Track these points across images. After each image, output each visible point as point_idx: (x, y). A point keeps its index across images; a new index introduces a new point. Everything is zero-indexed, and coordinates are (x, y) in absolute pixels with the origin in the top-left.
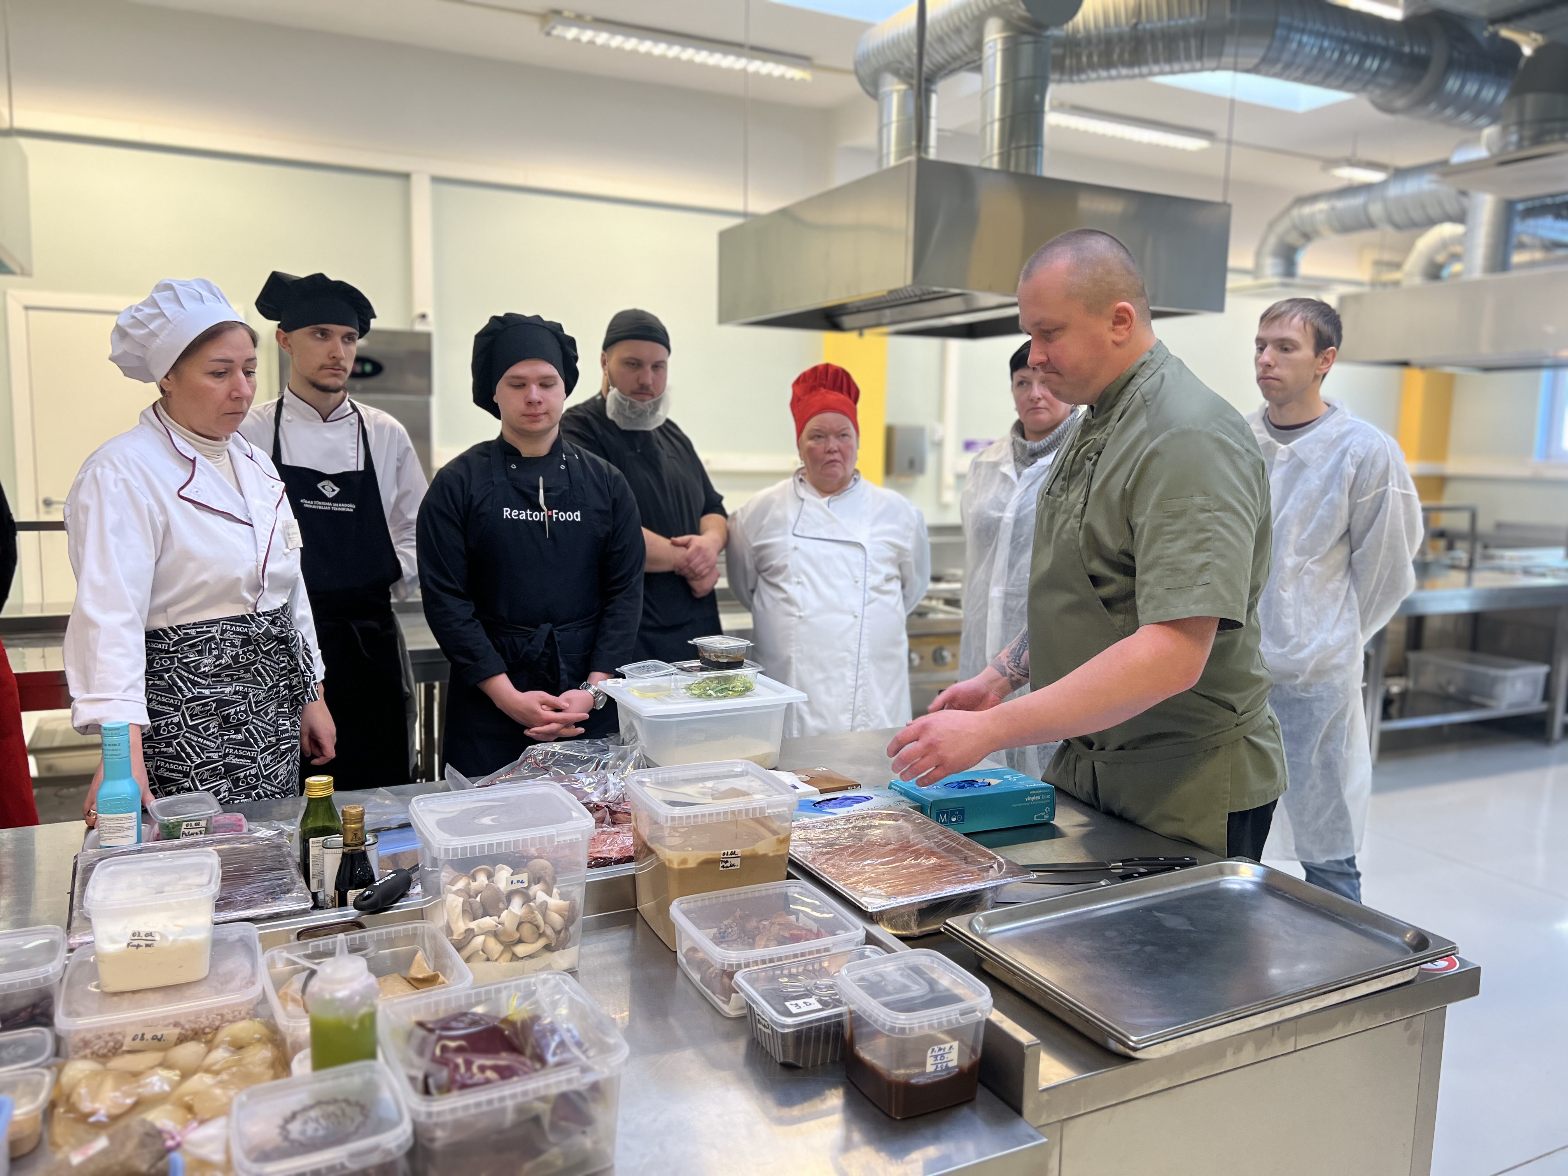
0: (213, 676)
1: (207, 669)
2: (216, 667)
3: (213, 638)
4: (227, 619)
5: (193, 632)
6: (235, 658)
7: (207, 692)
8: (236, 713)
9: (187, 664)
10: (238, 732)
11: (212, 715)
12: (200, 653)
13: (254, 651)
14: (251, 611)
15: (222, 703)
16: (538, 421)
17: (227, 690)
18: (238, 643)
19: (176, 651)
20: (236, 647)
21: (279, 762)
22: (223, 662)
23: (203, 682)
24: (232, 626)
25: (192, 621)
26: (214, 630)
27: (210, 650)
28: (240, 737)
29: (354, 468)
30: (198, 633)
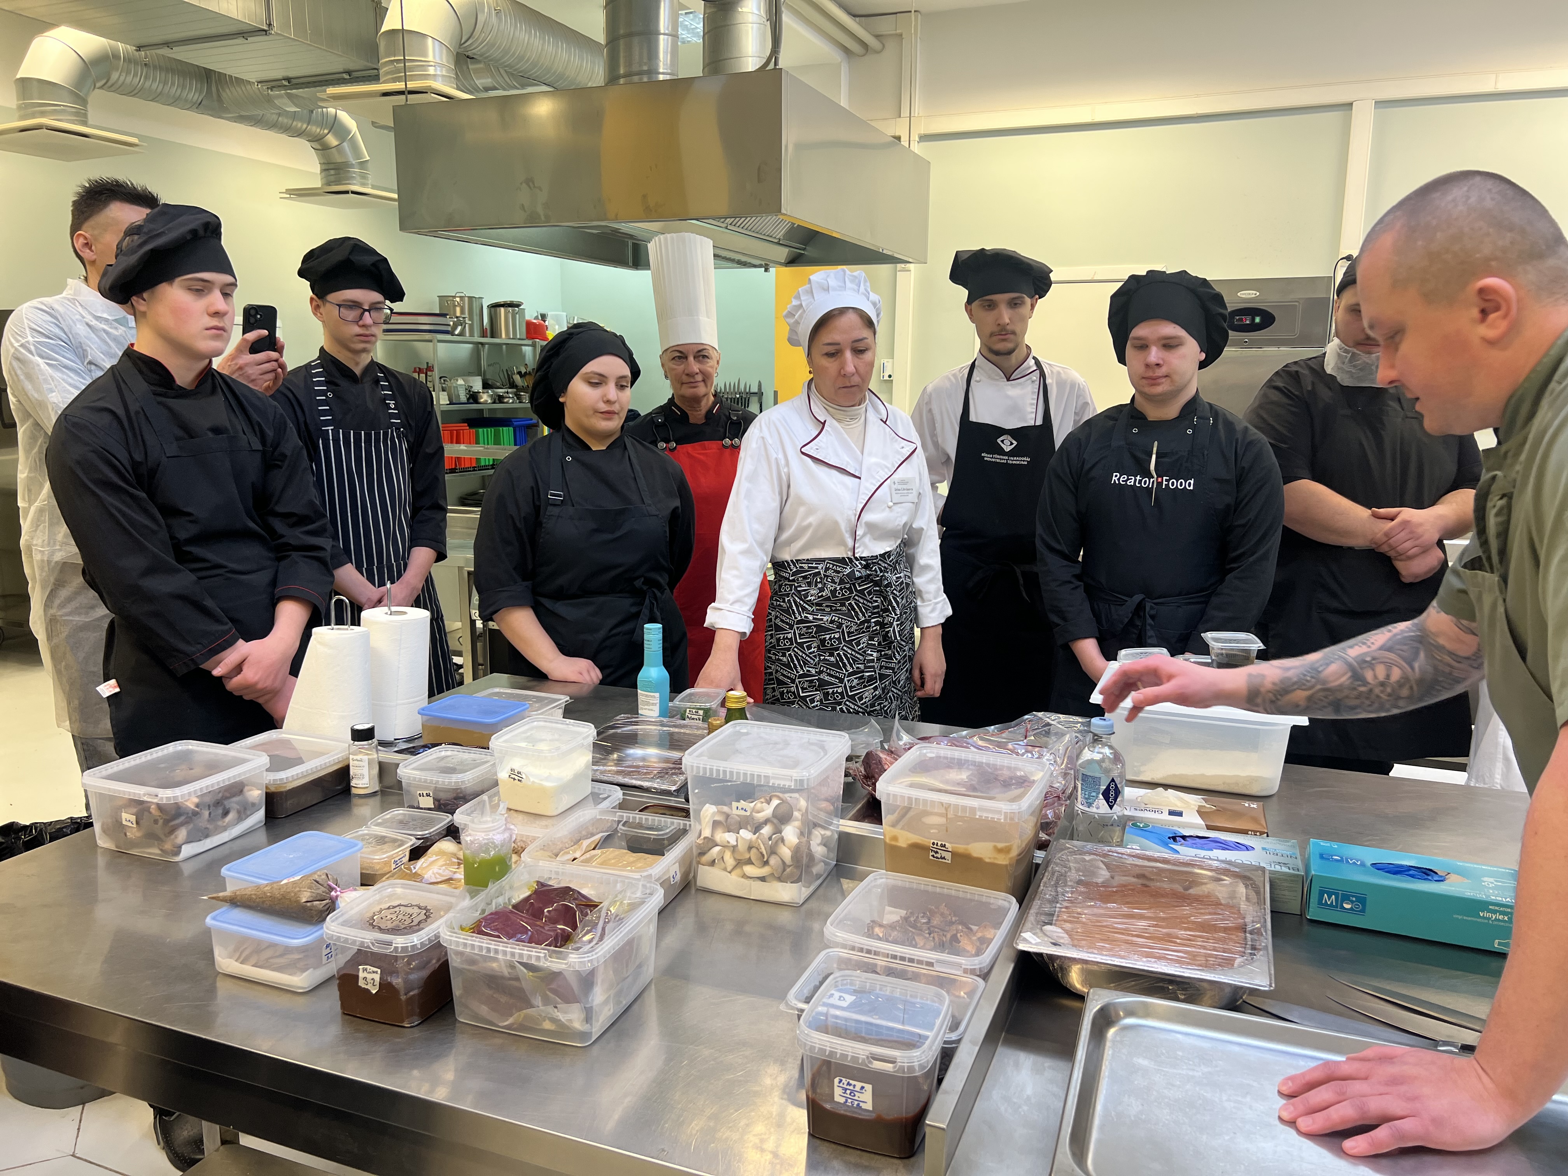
0: (817, 604)
1: (813, 598)
2: (819, 597)
3: (819, 573)
4: (830, 559)
5: (806, 566)
6: (833, 592)
7: (811, 617)
8: (830, 639)
9: (799, 592)
10: (831, 655)
11: (813, 637)
12: (809, 584)
13: (850, 589)
14: (850, 554)
15: (821, 629)
16: (1159, 384)
17: (825, 619)
18: (837, 580)
19: (793, 580)
20: (835, 583)
21: (865, 686)
22: (824, 594)
23: (809, 608)
24: (834, 565)
25: (806, 558)
26: (820, 567)
27: (816, 582)
28: (832, 659)
29: (1032, 423)
30: (809, 567)
